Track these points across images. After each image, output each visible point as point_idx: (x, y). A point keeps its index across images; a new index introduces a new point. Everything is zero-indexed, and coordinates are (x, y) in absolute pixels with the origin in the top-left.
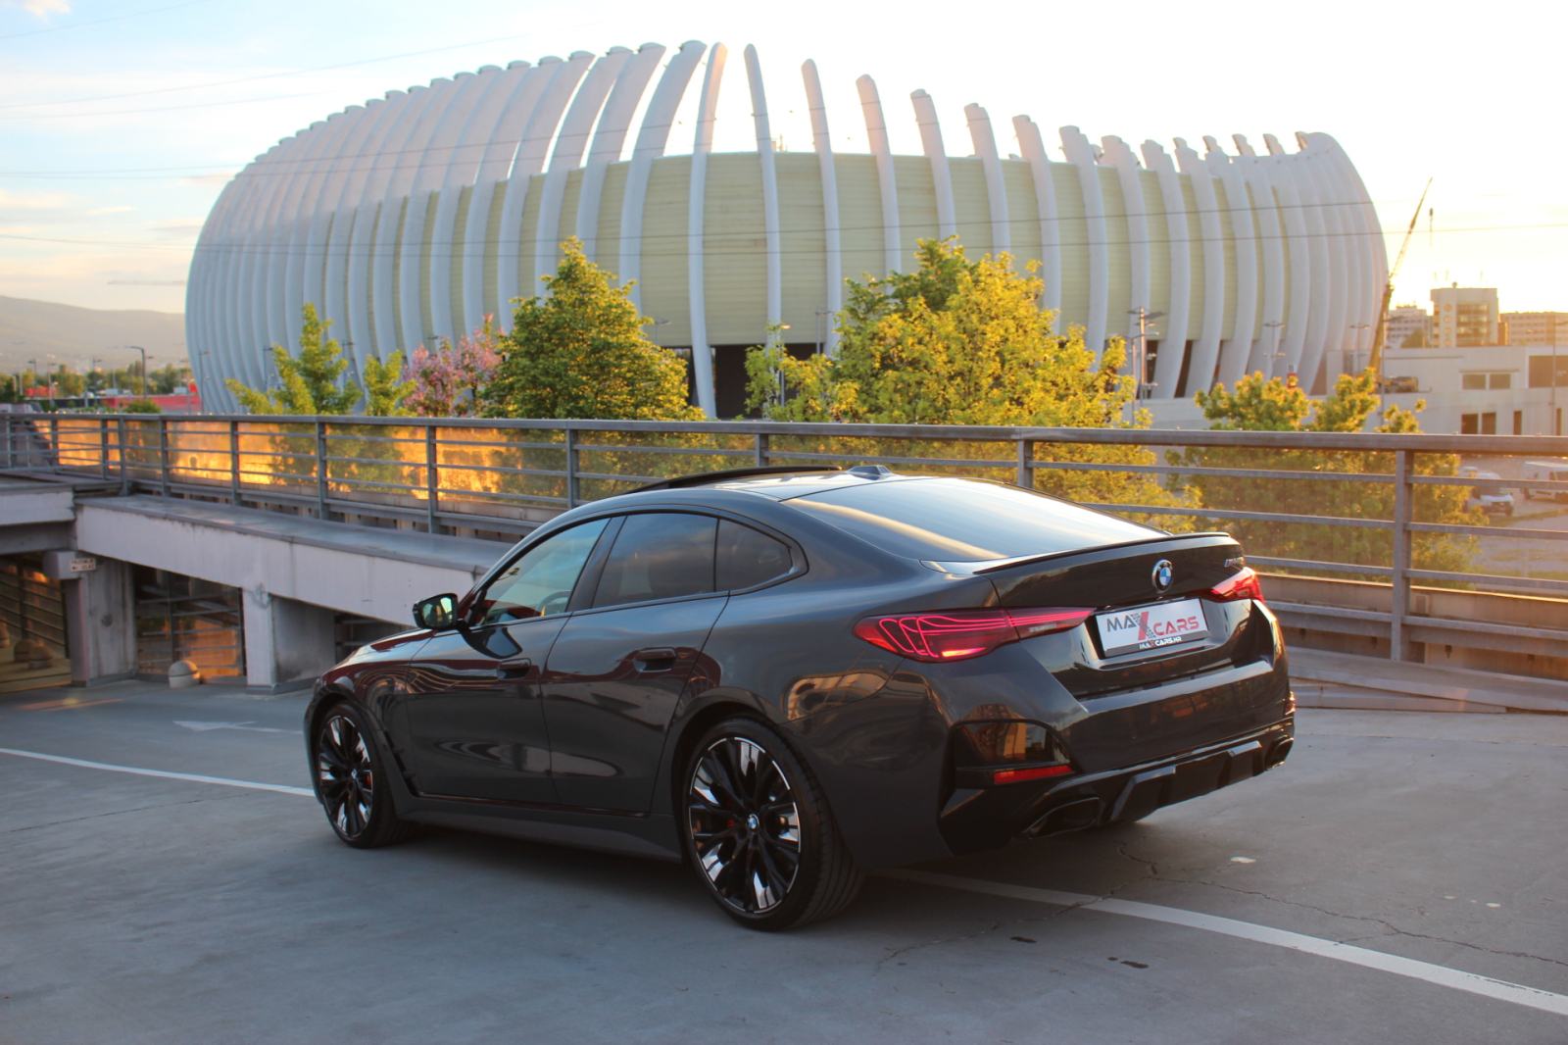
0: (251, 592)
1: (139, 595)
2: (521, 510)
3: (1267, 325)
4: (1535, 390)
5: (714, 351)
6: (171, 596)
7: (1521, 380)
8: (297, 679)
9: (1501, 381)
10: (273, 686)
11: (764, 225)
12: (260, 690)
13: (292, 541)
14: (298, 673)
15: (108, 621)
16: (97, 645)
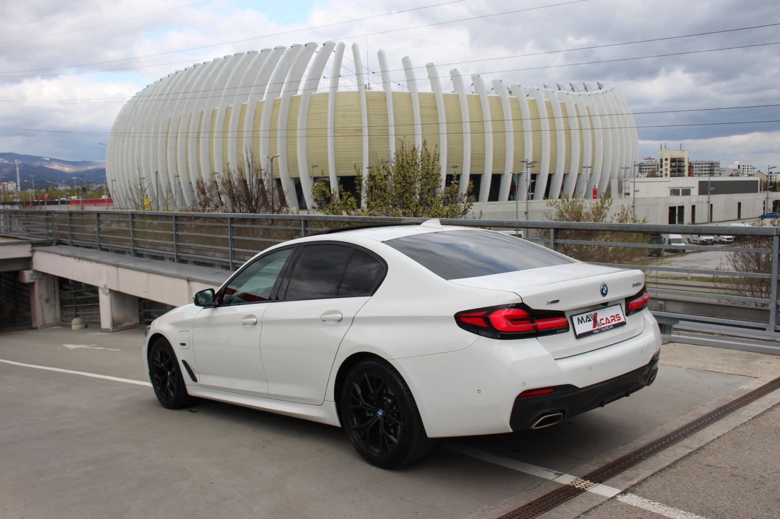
0: (102, 288)
1: (61, 288)
2: (213, 252)
3: (584, 167)
4: (701, 196)
5: (339, 178)
6: (74, 290)
7: (695, 192)
8: (122, 326)
9: (686, 192)
10: (111, 329)
11: (361, 123)
12: (106, 331)
13: (117, 266)
14: (122, 323)
15: (47, 301)
16: (43, 311)
